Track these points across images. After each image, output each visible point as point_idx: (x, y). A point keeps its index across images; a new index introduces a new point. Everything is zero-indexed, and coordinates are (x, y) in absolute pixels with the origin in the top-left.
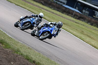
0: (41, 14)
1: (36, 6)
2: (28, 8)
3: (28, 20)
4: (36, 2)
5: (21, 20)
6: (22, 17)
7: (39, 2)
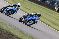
0: (19, 4)
3: (11, 8)
5: (5, 8)
6: (5, 6)
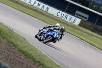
1: (86, 32)
2: (77, 35)
4: (86, 28)
7: (88, 29)
